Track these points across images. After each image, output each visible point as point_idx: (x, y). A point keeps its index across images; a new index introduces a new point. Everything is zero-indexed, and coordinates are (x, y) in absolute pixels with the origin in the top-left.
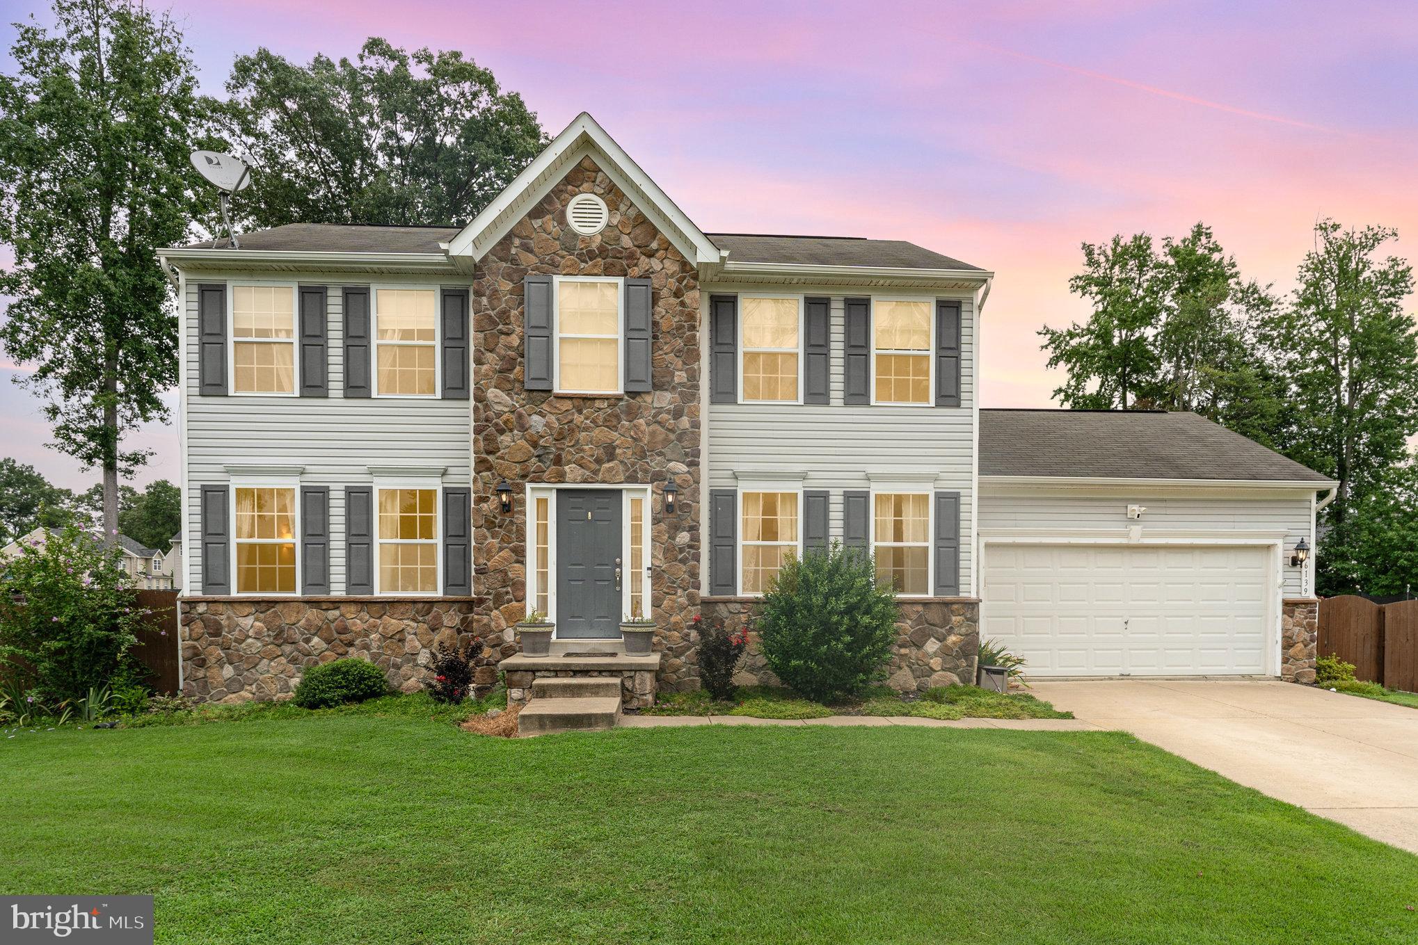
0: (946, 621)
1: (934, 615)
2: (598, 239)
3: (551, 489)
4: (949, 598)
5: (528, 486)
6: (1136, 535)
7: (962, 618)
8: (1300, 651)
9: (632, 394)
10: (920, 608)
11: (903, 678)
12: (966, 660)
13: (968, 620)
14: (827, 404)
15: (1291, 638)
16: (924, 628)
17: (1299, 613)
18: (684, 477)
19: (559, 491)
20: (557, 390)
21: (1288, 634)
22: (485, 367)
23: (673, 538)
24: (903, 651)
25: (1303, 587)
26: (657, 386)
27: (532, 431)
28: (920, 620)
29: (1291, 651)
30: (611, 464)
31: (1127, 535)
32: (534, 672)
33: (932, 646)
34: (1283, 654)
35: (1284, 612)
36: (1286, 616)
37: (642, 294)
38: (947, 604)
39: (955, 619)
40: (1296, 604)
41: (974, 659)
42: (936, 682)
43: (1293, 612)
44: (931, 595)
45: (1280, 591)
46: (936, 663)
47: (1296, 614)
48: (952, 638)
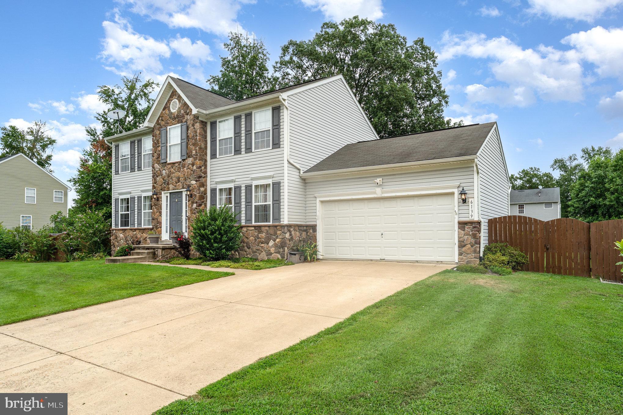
0: (275, 234)
1: (271, 231)
2: (176, 113)
3: (168, 193)
4: (277, 224)
5: (163, 192)
6: (379, 192)
7: (281, 232)
8: (469, 249)
9: (184, 160)
10: (267, 228)
11: (263, 255)
12: (282, 249)
13: (283, 232)
14: (240, 154)
15: (463, 242)
16: (269, 236)
17: (468, 228)
18: (194, 185)
19: (170, 193)
20: (168, 162)
21: (461, 239)
22: (154, 158)
23: (192, 206)
24: (262, 245)
25: (470, 214)
26: (189, 157)
27: (163, 176)
28: (267, 233)
29: (464, 249)
30: (179, 183)
31: (375, 193)
32: (139, 248)
33: (271, 243)
34: (459, 250)
35: (459, 228)
36: (460, 230)
37: (184, 127)
38: (276, 226)
39: (278, 232)
40: (465, 223)
41: (285, 249)
42: (273, 257)
43: (464, 228)
44: (271, 223)
45: (457, 217)
46: (272, 250)
47: (466, 229)
48: (278, 240)
